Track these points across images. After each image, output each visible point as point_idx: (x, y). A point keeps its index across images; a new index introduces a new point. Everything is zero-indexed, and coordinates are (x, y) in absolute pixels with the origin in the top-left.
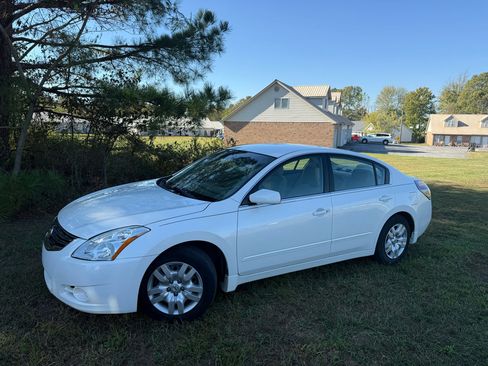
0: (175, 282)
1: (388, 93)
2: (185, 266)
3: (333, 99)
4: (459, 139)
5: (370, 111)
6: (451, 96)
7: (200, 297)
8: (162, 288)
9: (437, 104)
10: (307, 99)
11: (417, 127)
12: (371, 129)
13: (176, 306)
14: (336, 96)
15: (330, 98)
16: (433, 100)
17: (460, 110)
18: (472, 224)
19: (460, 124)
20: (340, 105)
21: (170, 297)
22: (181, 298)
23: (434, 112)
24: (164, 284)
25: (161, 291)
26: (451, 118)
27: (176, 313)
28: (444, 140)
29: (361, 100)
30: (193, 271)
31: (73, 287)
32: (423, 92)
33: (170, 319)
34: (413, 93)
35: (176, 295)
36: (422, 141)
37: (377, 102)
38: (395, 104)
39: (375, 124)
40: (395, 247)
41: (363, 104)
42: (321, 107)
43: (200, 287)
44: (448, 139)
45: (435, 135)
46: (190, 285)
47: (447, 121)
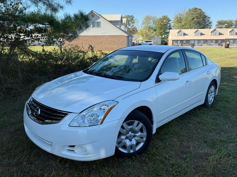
0: (130, 133)
1: (148, 19)
2: (136, 122)
3: (124, 22)
4: (185, 42)
5: (139, 29)
6: (179, 20)
7: (145, 139)
8: (123, 137)
9: (172, 24)
10: (110, 22)
11: (163, 37)
12: (141, 39)
13: (131, 147)
14: (124, 20)
15: (122, 22)
16: (170, 22)
17: (183, 27)
18: (225, 83)
19: (185, 34)
20: (126, 26)
21: (128, 143)
22: (134, 142)
23: (171, 29)
24: (124, 135)
25: (123, 139)
26: (180, 31)
27: (132, 151)
28: (177, 43)
29: (134, 23)
30: (141, 125)
31: (74, 146)
32: (165, 18)
33: (129, 155)
34: (160, 19)
35: (131, 140)
36: (166, 44)
37: (143, 24)
38: (152, 24)
39: (143, 36)
40: (211, 99)
41: (135, 25)
42: (118, 26)
43: (145, 134)
44: (179, 42)
45: (173, 40)
46: (139, 134)
47: (178, 33)
